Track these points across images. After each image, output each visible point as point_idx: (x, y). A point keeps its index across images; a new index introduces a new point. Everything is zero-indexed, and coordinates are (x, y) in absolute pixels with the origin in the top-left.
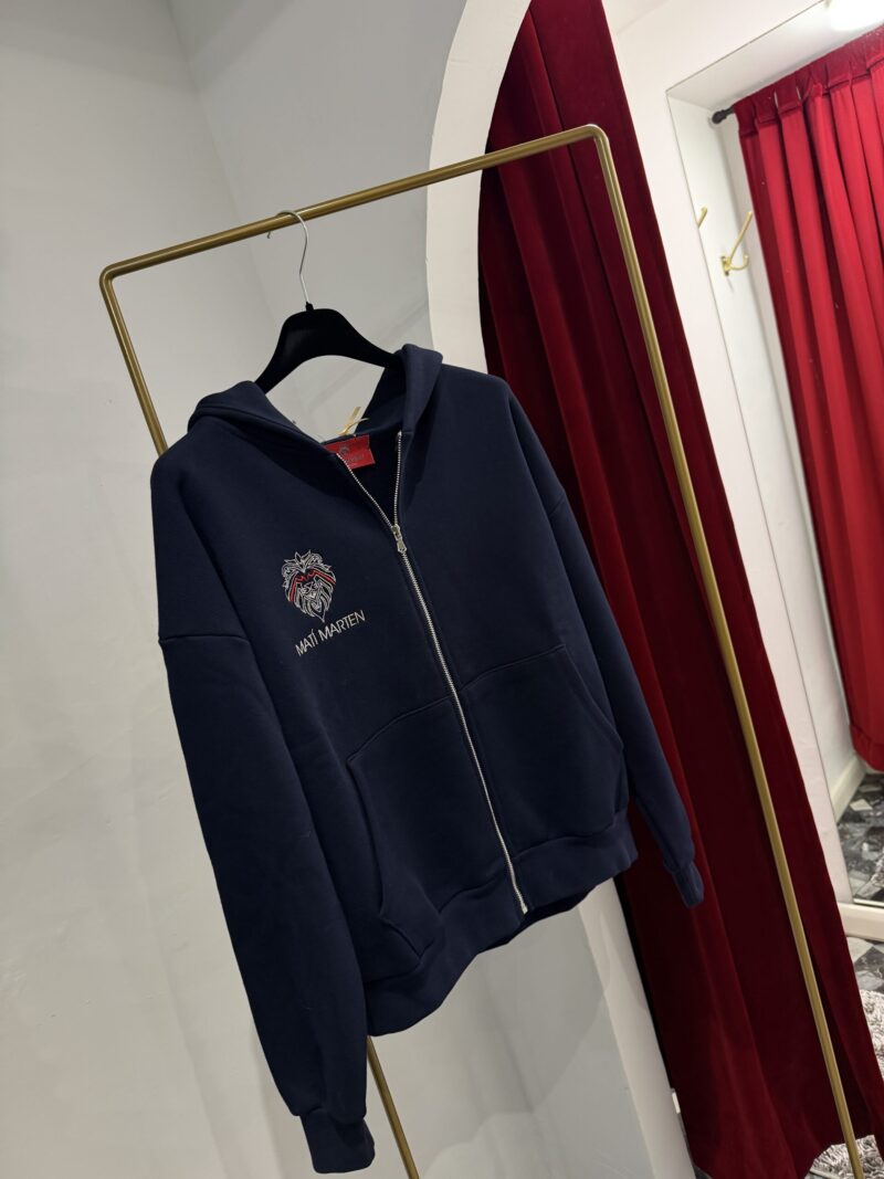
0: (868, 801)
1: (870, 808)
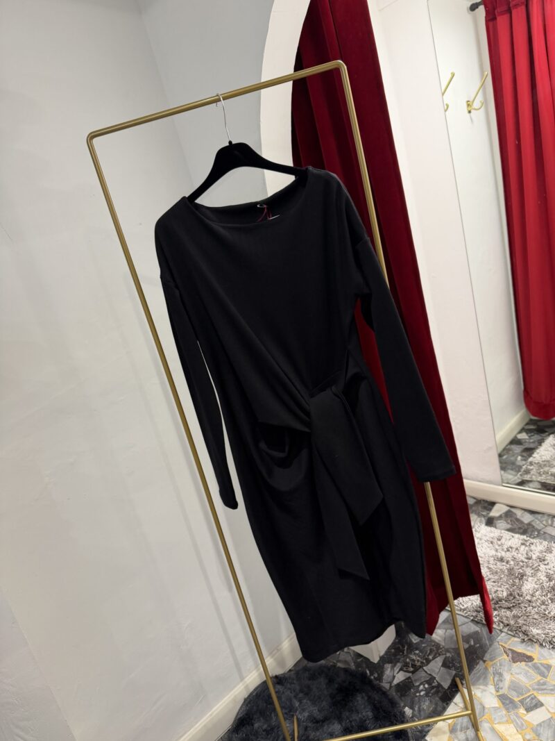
0: (527, 433)
1: (527, 437)
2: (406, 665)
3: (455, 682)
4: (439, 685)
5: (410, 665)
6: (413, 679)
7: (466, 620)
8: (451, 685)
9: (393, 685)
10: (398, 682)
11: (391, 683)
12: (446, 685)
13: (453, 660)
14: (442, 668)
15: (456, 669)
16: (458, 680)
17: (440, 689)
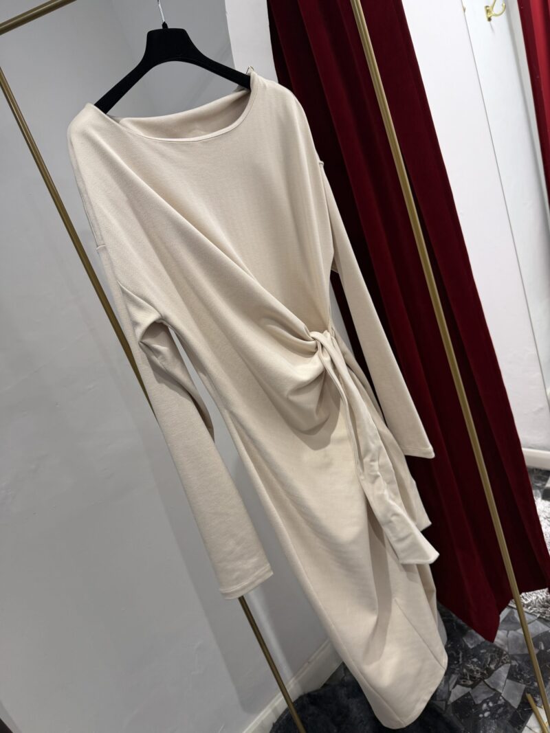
2: (463, 677)
3: (527, 700)
4: (507, 704)
5: (468, 678)
6: (473, 695)
7: (532, 618)
8: (521, 703)
9: (449, 703)
10: (455, 699)
11: (446, 700)
12: (515, 703)
13: (520, 670)
14: (508, 681)
15: (526, 681)
16: (529, 696)
17: (508, 708)
